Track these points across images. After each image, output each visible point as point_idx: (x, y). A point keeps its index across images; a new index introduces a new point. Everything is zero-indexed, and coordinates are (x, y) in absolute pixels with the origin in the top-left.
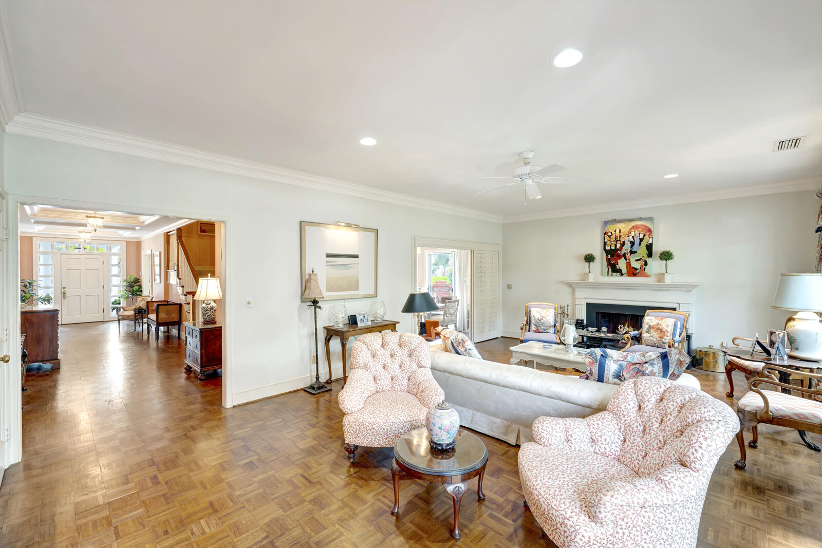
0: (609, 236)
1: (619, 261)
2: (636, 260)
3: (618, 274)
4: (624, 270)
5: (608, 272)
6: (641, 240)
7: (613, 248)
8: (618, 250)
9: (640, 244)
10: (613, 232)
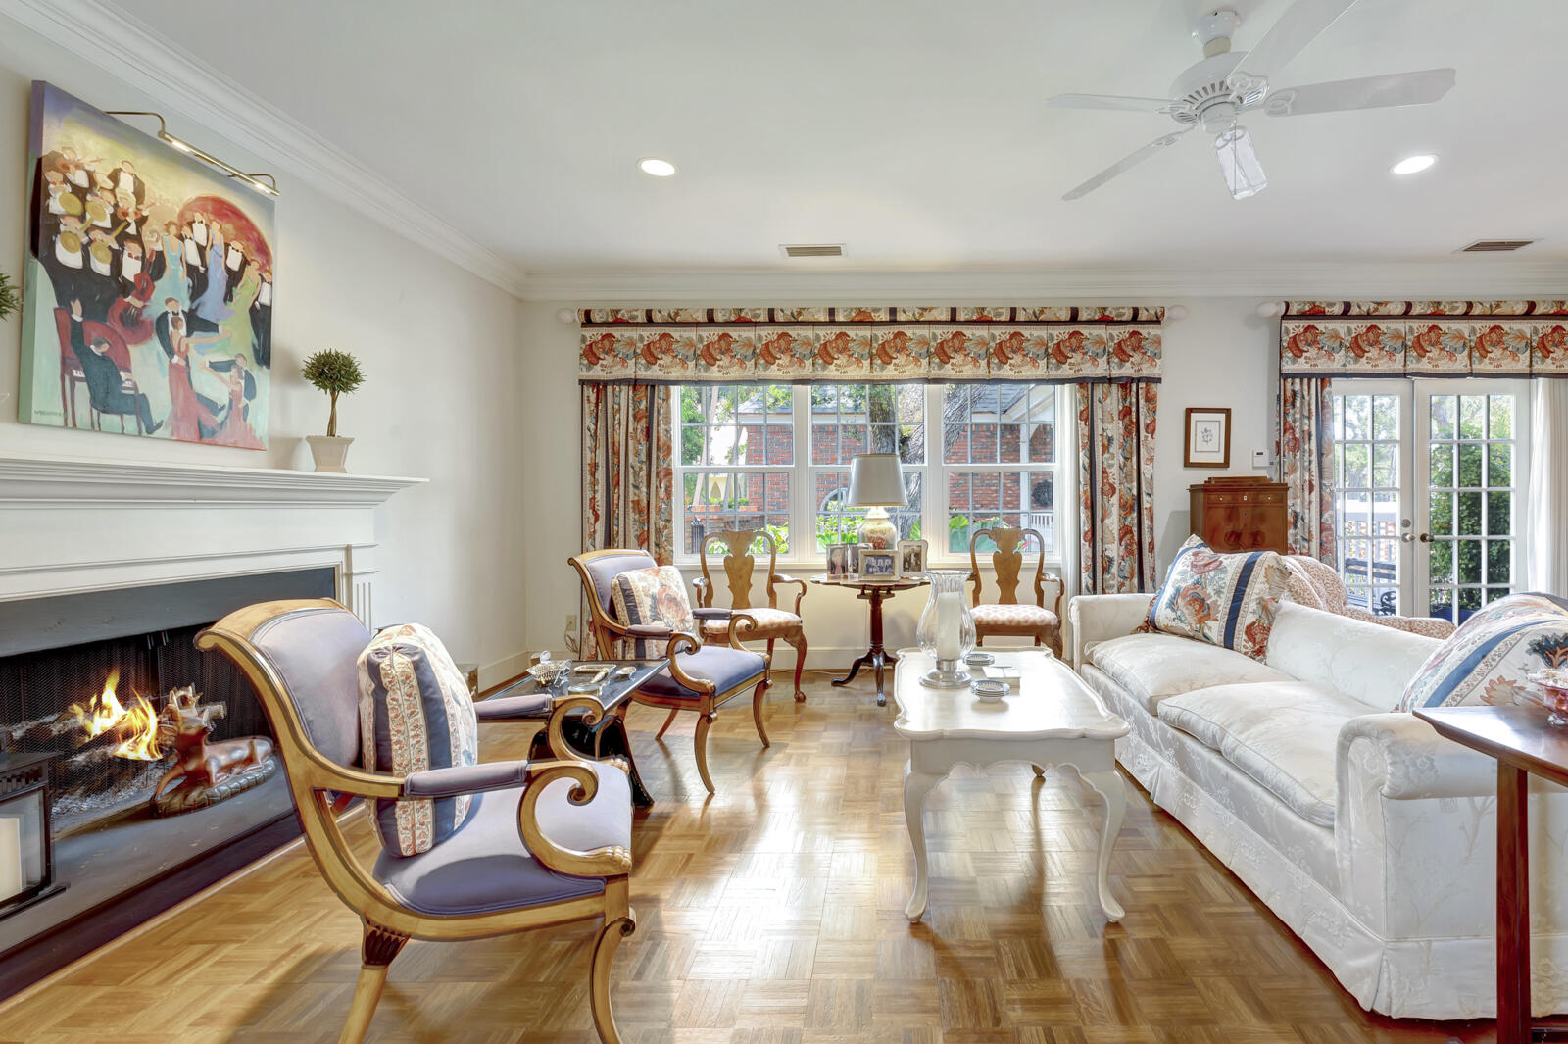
0: (80, 192)
1: (135, 352)
2: (216, 366)
3: (131, 422)
4: (161, 404)
5: (68, 401)
6: (234, 278)
7: (102, 267)
8: (126, 288)
9: (229, 296)
10: (103, 180)
